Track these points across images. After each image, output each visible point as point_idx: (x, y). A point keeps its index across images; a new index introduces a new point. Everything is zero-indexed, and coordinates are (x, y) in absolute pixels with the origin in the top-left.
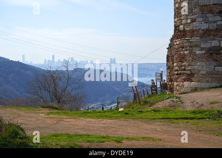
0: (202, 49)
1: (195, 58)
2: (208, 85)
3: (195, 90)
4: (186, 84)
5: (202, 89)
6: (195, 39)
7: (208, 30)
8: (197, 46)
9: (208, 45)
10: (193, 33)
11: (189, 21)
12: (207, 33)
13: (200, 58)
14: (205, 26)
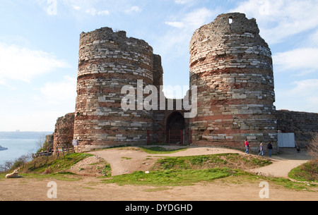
0: (99, 126)
1: (94, 131)
2: (102, 147)
3: (94, 150)
4: (87, 146)
5: (99, 149)
6: (94, 121)
7: (104, 116)
8: (96, 125)
9: (104, 124)
10: (93, 117)
11: (91, 110)
12: (103, 118)
13: (98, 131)
14: (102, 114)
